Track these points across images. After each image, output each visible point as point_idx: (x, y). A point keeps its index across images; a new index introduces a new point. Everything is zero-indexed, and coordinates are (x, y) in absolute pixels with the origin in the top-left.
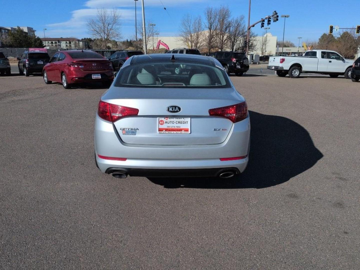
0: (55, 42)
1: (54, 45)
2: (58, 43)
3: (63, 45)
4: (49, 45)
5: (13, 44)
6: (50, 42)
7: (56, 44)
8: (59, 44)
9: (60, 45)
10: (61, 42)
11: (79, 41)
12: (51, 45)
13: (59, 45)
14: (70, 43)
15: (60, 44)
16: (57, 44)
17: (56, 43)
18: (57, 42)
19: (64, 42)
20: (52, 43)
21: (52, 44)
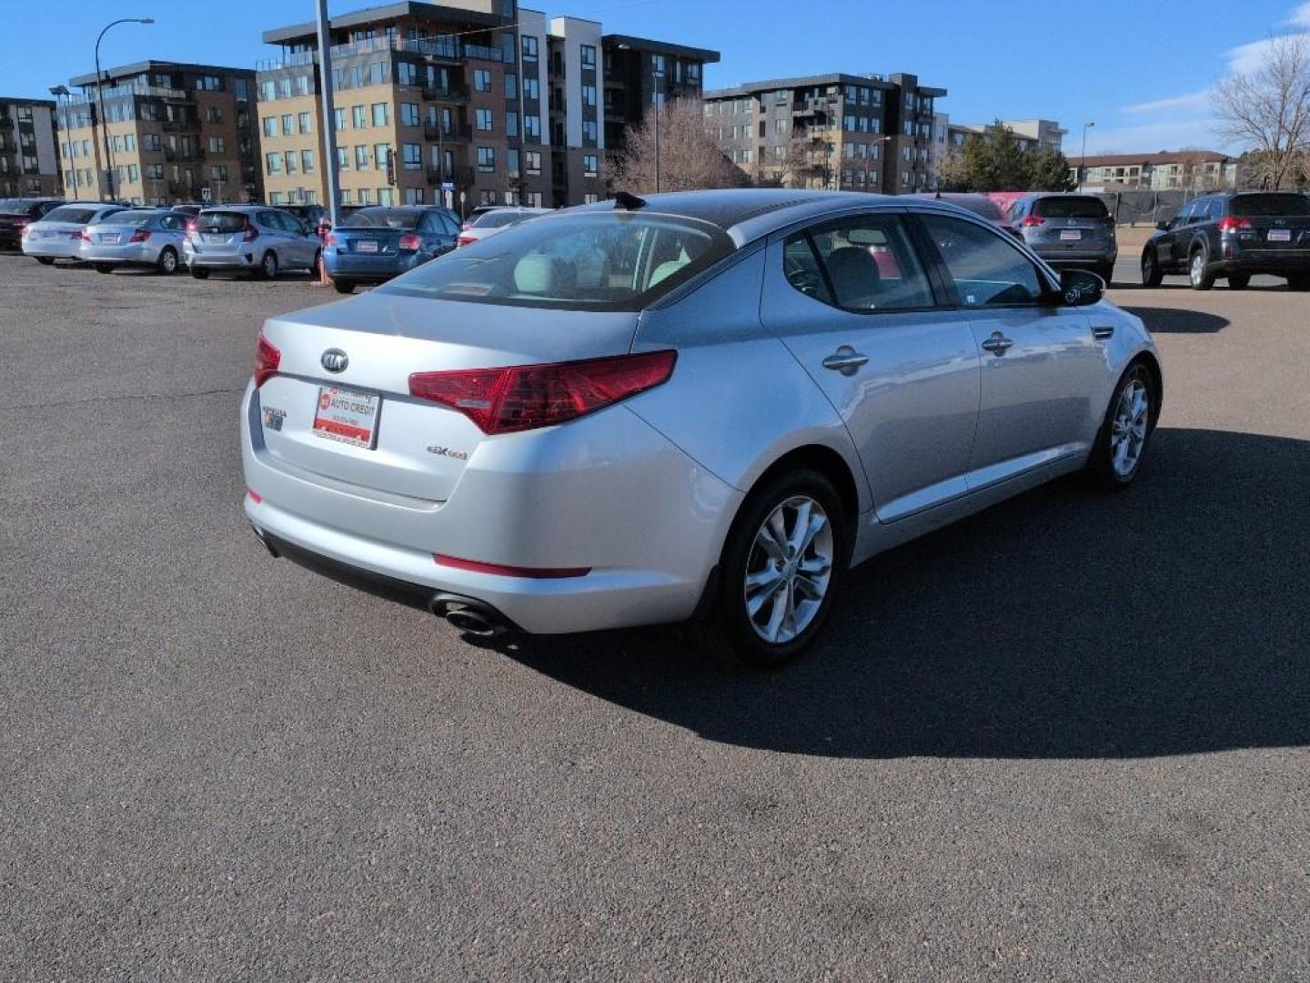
0: (1132, 170)
1: (1126, 179)
2: (1144, 170)
3: (1161, 179)
4: (1108, 181)
5: (970, 179)
6: (1114, 169)
7: (1135, 178)
8: (1147, 175)
9: (1148, 181)
10: (1154, 167)
11: (1225, 161)
12: (1117, 180)
13: (1143, 178)
14: (1188, 170)
15: (1150, 177)
16: (1139, 177)
17: (1134, 172)
18: (1137, 169)
19: (1167, 168)
20: (1121, 172)
21: (1120, 178)
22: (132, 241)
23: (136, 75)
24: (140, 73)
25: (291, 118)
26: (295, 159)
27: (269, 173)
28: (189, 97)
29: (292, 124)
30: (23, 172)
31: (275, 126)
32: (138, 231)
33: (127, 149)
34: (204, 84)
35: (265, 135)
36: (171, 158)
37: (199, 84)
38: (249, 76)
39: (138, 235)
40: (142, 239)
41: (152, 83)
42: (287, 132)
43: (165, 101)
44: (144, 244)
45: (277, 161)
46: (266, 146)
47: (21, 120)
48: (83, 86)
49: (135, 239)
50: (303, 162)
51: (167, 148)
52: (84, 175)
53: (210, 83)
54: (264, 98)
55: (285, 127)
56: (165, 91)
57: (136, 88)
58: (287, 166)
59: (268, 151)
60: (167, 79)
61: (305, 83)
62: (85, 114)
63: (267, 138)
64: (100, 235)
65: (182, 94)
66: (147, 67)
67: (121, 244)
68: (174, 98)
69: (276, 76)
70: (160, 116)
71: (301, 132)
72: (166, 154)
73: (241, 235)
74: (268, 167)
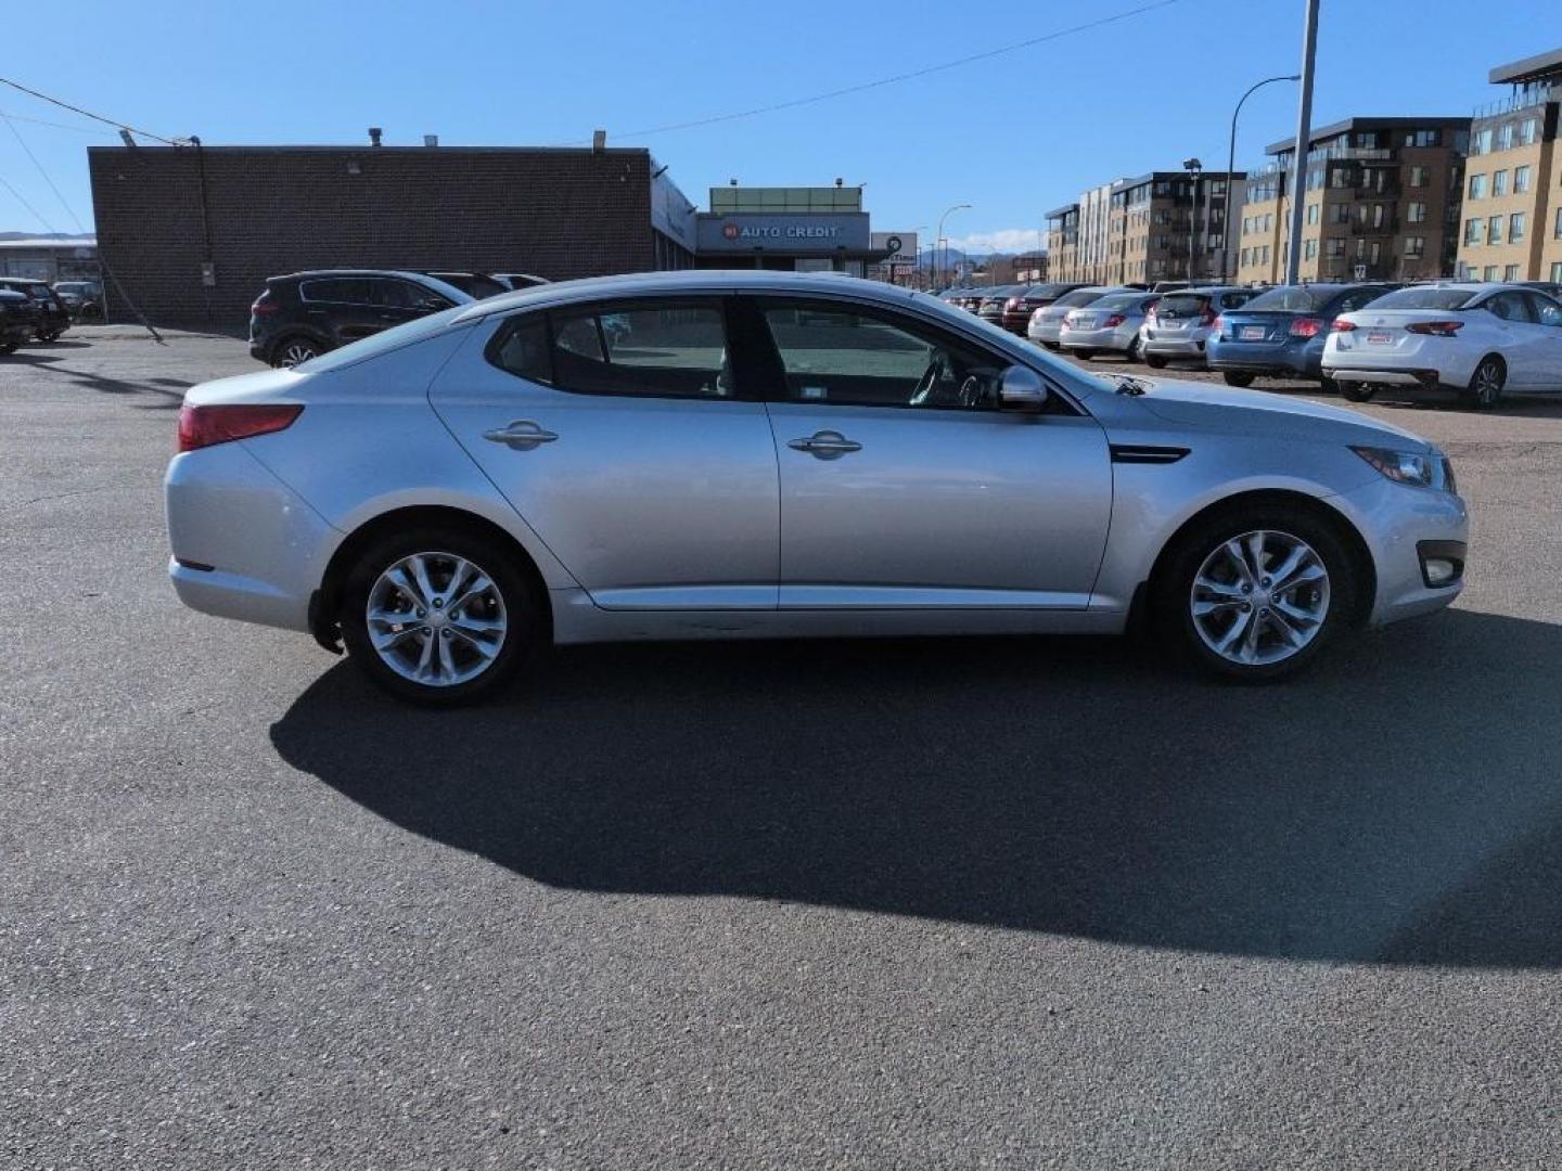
22: (1105, 326)
23: (1336, 136)
24: (1342, 133)
25: (1505, 175)
26: (1502, 227)
27: (1465, 245)
28: (1394, 156)
29: (1506, 182)
30: (1205, 250)
31: (1483, 186)
32: (1113, 316)
33: (1310, 222)
34: (1415, 141)
35: (1470, 198)
36: (1359, 230)
37: (1409, 140)
38: (1464, 125)
39: (1113, 320)
40: (1115, 324)
41: (1353, 143)
42: (1496, 193)
43: (1363, 163)
44: (1117, 330)
45: (1480, 230)
46: (1468, 210)
47: (1214, 196)
48: (1279, 153)
49: (1109, 324)
50: (1511, 229)
51: (1357, 220)
52: (1260, 253)
53: (1422, 137)
54: (1477, 151)
55: (1497, 184)
56: (1366, 152)
57: (1334, 150)
58: (1490, 234)
59: (1470, 218)
60: (1371, 137)
61: (1531, 129)
62: (1273, 185)
63: (1472, 201)
64: (1079, 320)
65: (1386, 154)
66: (1349, 126)
67: (1096, 329)
68: (1376, 160)
69: (1496, 123)
70: (1354, 183)
71: (1515, 191)
72: (1354, 225)
73: (1197, 320)
74: (1466, 237)
